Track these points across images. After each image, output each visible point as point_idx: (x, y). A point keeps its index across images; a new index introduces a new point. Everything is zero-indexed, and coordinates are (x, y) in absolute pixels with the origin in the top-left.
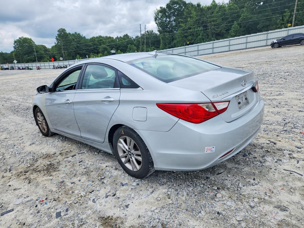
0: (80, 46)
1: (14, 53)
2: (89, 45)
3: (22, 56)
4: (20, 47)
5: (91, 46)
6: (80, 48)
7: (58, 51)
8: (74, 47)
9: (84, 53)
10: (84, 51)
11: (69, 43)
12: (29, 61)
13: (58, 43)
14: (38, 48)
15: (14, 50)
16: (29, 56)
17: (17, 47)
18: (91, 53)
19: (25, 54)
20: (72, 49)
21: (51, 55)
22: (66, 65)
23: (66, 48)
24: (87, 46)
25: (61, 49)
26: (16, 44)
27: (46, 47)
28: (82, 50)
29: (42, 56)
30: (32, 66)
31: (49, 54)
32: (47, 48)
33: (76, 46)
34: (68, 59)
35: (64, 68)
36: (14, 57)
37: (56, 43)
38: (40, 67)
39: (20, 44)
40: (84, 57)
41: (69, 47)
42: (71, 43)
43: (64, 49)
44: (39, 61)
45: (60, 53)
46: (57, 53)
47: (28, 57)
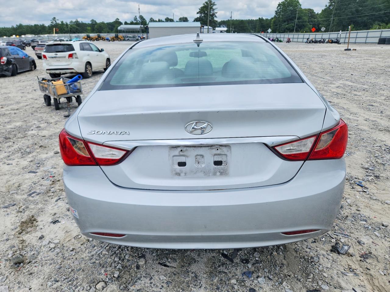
0: (362, 10)
1: (273, 20)
2: (378, 9)
3: (281, 24)
4: (283, 12)
5: (381, 10)
6: (360, 14)
7: (326, 17)
8: (351, 12)
9: (365, 21)
10: (365, 19)
11: (346, 5)
12: (286, 30)
13: (330, 6)
14: (302, 13)
15: (275, 15)
16: (287, 24)
17: (279, 12)
18: (376, 22)
19: (285, 22)
20: (347, 15)
21: (317, 22)
22: (324, 39)
23: (339, 13)
24: (374, 10)
25: (331, 14)
26: (279, 7)
27: (314, 11)
28: (363, 16)
29: (304, 24)
30: (284, 38)
31: (314, 21)
32: (315, 13)
33: (355, 10)
34: (335, 30)
35: (320, 43)
36: (272, 25)
37: (328, 6)
38: (291, 40)
39: (284, 8)
40: (361, 28)
41: (344, 12)
42: (349, 5)
43: (335, 14)
44: (297, 31)
45: (327, 20)
46: (323, 21)
47: (287, 26)
